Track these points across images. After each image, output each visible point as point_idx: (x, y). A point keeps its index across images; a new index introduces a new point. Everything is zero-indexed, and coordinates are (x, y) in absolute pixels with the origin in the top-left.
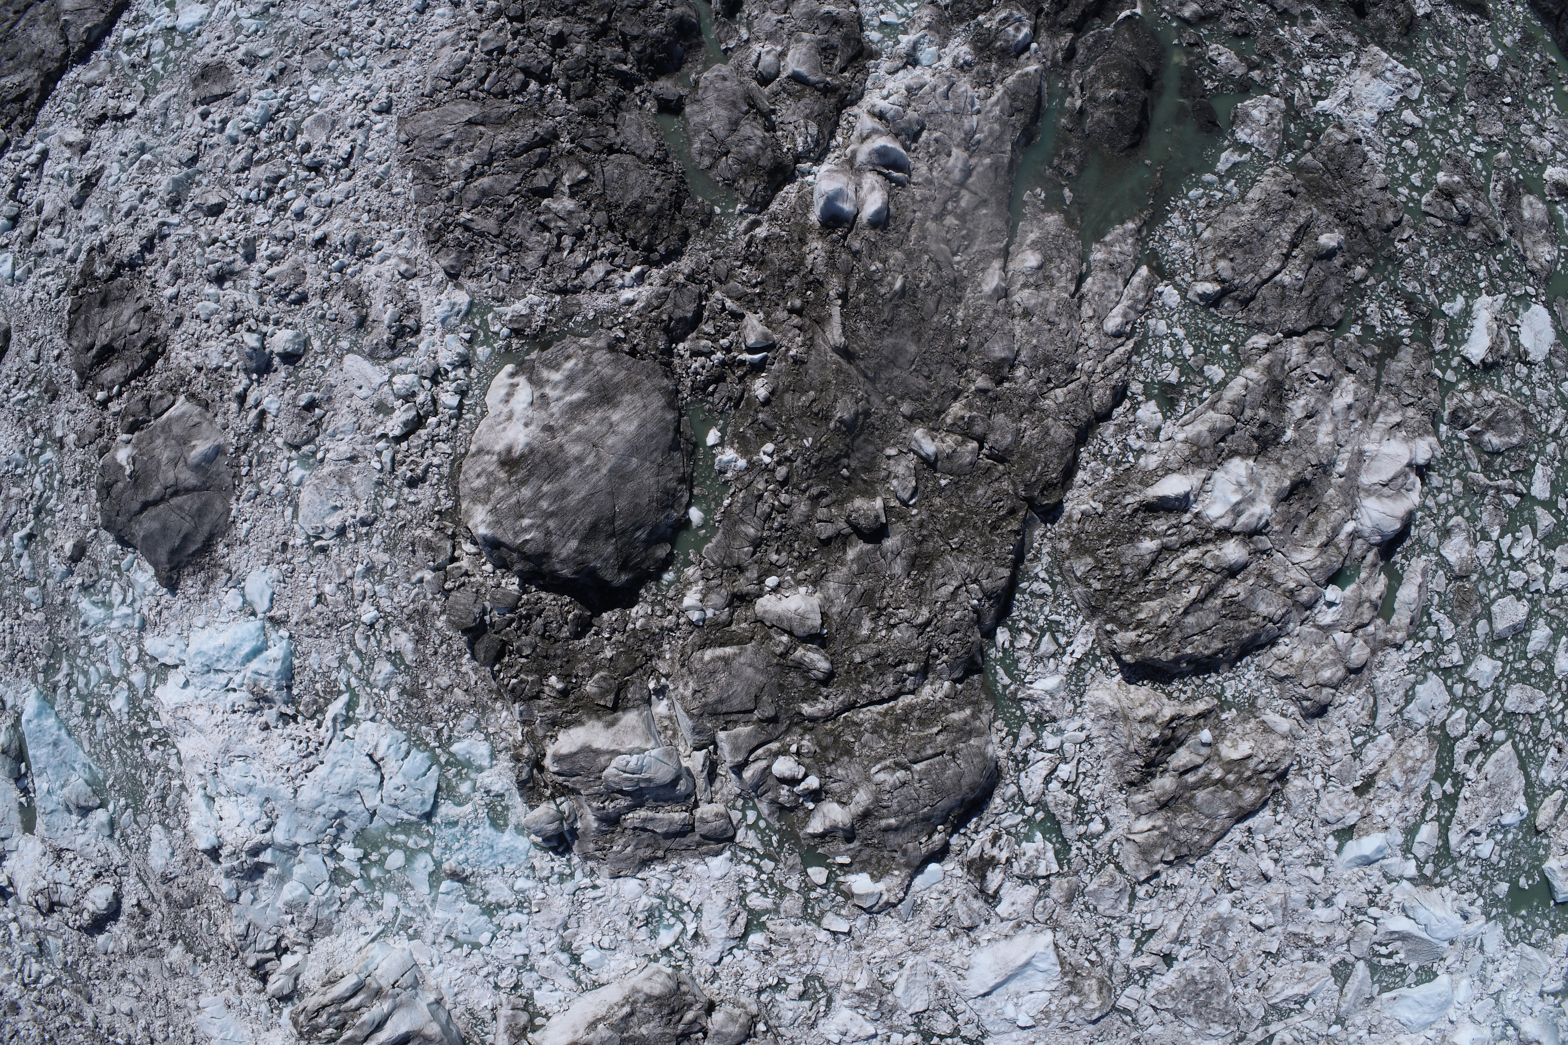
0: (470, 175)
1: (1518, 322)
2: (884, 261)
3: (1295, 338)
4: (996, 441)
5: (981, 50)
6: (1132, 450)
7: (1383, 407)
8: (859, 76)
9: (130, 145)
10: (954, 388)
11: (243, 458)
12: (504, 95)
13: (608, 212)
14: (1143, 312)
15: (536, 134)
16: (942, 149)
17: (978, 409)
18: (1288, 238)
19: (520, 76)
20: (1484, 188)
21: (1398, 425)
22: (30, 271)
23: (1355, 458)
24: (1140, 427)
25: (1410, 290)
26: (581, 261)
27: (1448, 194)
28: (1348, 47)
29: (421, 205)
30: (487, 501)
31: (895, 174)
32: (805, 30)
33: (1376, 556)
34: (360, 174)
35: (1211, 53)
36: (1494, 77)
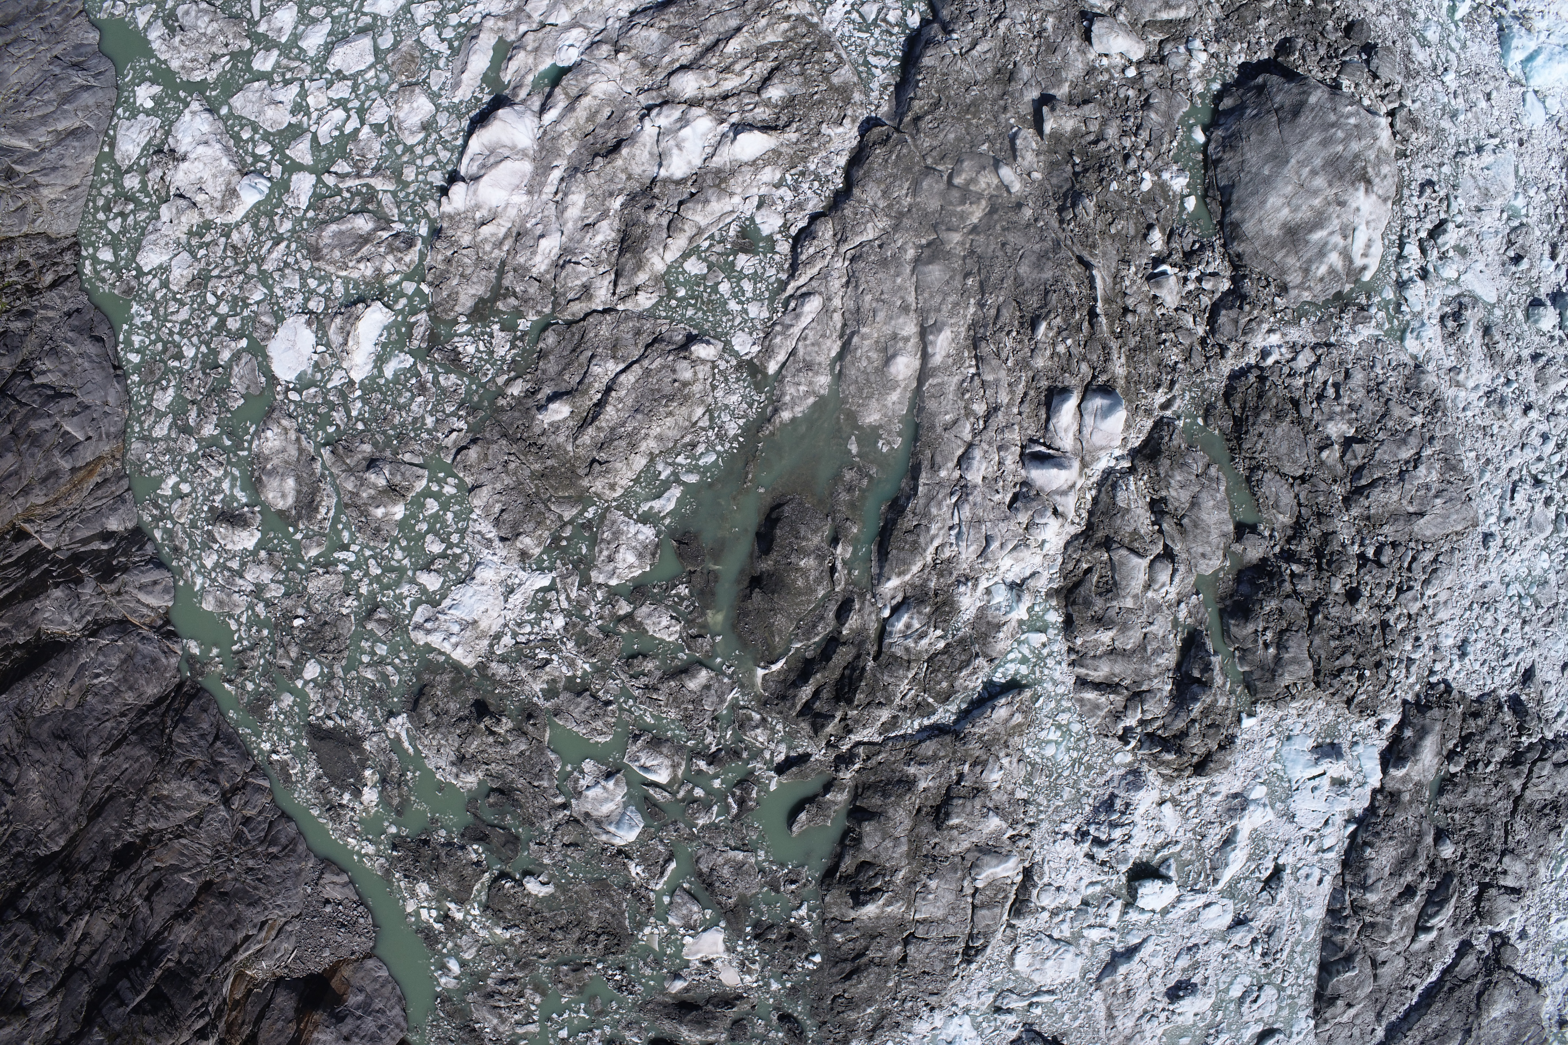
0: (1417, 461)
1: (316, 357)
2: (1055, 355)
3: (600, 308)
4: (937, 182)
5: (943, 603)
6: (789, 187)
7: (499, 244)
8: (1070, 567)
10: (978, 234)
12: (1394, 545)
13: (1300, 416)
14: (774, 324)
15: (1367, 497)
16: (990, 482)
17: (954, 214)
18: (608, 410)
19: (1384, 559)
21: (483, 224)
23: (537, 188)
24: (780, 208)
25: (453, 377)
26: (1318, 371)
27: (392, 492)
28: (503, 660)
29: (1453, 436)
30: (1380, 148)
31: (1043, 449)
32: (1129, 610)
33: (516, 95)
34: (1503, 473)
35: (678, 628)
36: (311, 649)
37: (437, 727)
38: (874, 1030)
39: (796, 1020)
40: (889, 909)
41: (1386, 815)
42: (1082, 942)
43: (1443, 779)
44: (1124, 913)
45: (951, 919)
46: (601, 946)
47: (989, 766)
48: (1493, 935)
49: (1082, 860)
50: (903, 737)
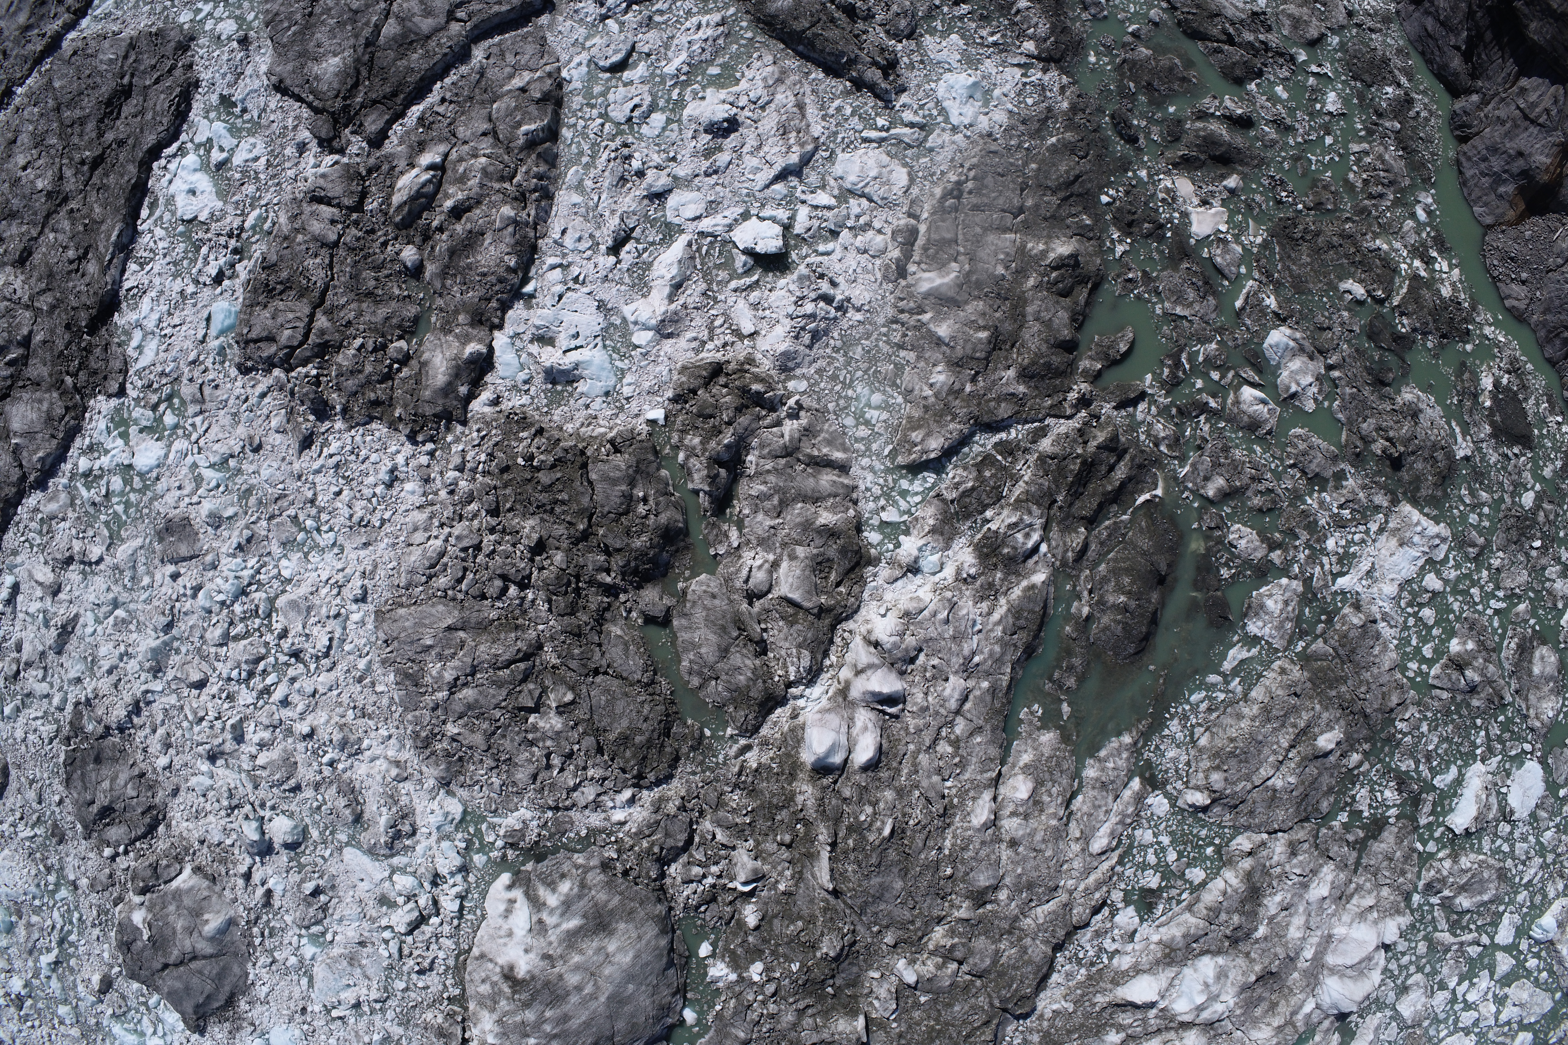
0: (454, 687)
1: (1509, 782)
2: (874, 804)
3: (1280, 834)
4: (975, 965)
5: (987, 555)
6: (1106, 952)
7: (1359, 888)
8: (856, 589)
9: (102, 599)
10: (937, 917)
11: (255, 930)
12: (483, 597)
13: (596, 737)
14: (1131, 825)
15: (517, 650)
16: (940, 677)
17: (960, 935)
18: (1286, 745)
19: (497, 583)
20: (1498, 649)
21: (1371, 908)
22: (18, 710)
23: (1324, 941)
24: (1116, 931)
25: (1404, 768)
26: (571, 782)
27: (1459, 664)
28: (1377, 508)
29: (406, 709)
30: (493, 1010)
31: (889, 710)
32: (799, 543)
33: (1332, 1023)
34: (342, 667)
35: (1231, 537)
36: (1527, 519)
37: (1434, 447)
38: (1047, 118)
39: (1122, 137)
40: (1041, 247)
41: (489, 300)
42: (836, 192)
43: (413, 334)
44: (792, 218)
45: (978, 230)
46: (1301, 227)
47: (946, 388)
48: (342, 151)
49: (840, 280)
50: (1026, 422)
